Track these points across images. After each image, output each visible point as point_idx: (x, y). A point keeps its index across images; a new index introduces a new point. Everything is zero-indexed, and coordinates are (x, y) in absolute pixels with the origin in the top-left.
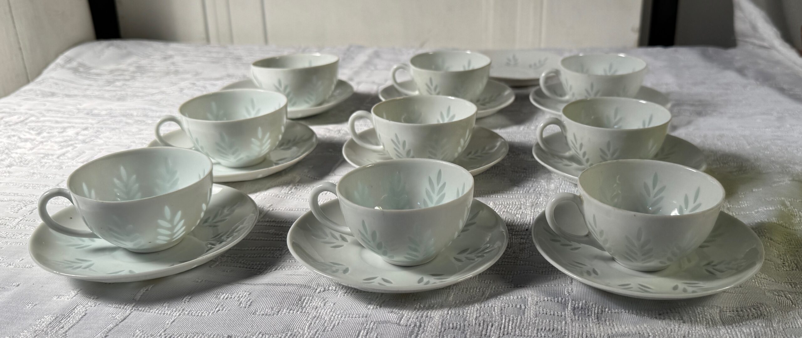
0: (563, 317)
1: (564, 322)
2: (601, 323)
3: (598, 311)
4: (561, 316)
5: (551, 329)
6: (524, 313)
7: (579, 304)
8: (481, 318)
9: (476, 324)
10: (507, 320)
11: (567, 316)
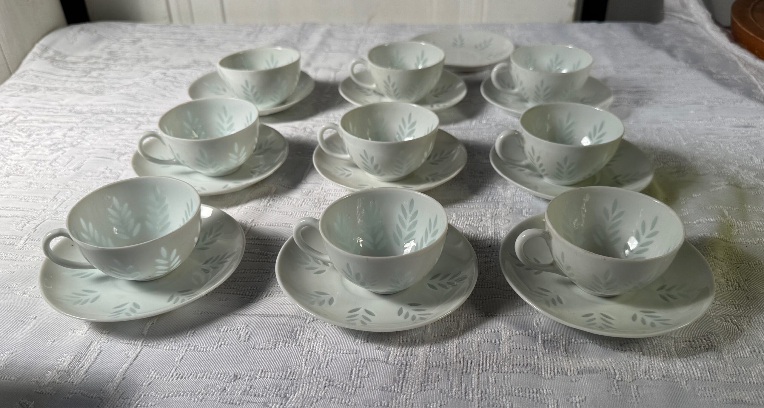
0: (535, 351)
1: (536, 357)
2: (569, 355)
3: (565, 343)
4: (533, 350)
5: (525, 365)
6: (499, 349)
7: (548, 337)
8: (460, 355)
9: (456, 361)
10: (485, 357)
11: (538, 350)
